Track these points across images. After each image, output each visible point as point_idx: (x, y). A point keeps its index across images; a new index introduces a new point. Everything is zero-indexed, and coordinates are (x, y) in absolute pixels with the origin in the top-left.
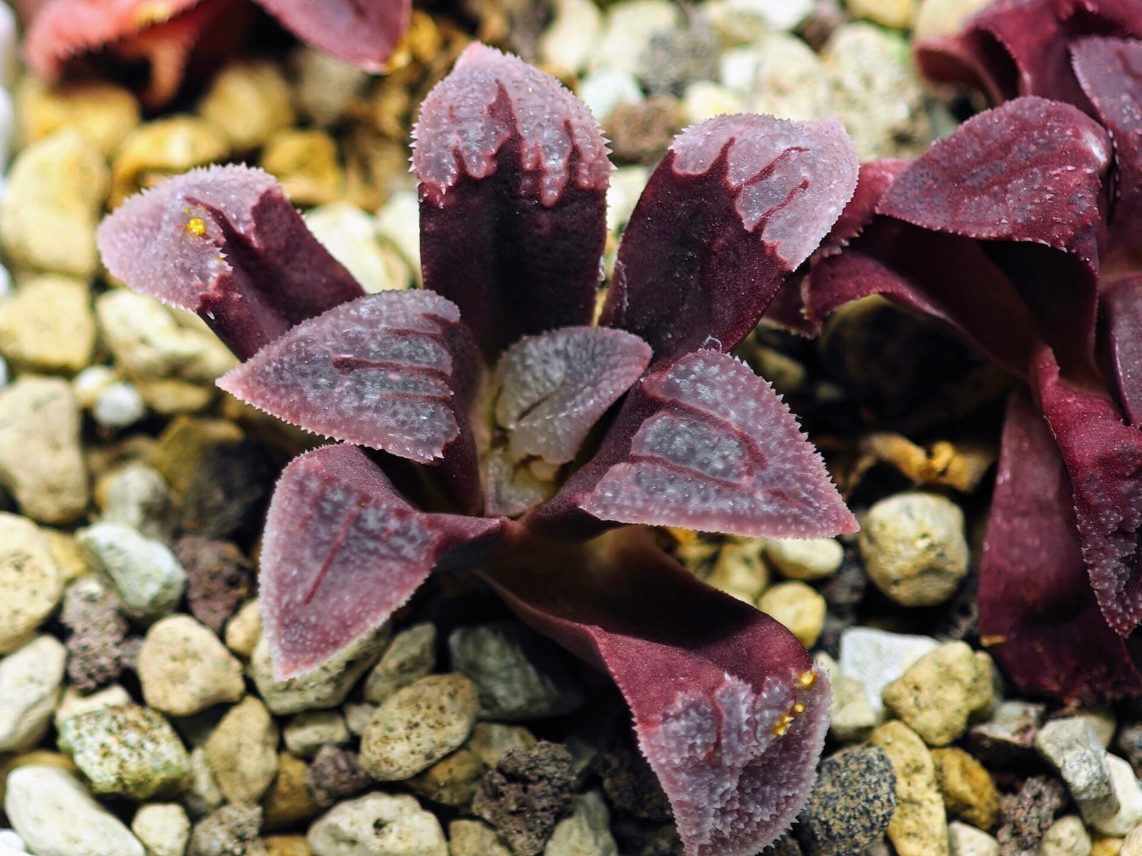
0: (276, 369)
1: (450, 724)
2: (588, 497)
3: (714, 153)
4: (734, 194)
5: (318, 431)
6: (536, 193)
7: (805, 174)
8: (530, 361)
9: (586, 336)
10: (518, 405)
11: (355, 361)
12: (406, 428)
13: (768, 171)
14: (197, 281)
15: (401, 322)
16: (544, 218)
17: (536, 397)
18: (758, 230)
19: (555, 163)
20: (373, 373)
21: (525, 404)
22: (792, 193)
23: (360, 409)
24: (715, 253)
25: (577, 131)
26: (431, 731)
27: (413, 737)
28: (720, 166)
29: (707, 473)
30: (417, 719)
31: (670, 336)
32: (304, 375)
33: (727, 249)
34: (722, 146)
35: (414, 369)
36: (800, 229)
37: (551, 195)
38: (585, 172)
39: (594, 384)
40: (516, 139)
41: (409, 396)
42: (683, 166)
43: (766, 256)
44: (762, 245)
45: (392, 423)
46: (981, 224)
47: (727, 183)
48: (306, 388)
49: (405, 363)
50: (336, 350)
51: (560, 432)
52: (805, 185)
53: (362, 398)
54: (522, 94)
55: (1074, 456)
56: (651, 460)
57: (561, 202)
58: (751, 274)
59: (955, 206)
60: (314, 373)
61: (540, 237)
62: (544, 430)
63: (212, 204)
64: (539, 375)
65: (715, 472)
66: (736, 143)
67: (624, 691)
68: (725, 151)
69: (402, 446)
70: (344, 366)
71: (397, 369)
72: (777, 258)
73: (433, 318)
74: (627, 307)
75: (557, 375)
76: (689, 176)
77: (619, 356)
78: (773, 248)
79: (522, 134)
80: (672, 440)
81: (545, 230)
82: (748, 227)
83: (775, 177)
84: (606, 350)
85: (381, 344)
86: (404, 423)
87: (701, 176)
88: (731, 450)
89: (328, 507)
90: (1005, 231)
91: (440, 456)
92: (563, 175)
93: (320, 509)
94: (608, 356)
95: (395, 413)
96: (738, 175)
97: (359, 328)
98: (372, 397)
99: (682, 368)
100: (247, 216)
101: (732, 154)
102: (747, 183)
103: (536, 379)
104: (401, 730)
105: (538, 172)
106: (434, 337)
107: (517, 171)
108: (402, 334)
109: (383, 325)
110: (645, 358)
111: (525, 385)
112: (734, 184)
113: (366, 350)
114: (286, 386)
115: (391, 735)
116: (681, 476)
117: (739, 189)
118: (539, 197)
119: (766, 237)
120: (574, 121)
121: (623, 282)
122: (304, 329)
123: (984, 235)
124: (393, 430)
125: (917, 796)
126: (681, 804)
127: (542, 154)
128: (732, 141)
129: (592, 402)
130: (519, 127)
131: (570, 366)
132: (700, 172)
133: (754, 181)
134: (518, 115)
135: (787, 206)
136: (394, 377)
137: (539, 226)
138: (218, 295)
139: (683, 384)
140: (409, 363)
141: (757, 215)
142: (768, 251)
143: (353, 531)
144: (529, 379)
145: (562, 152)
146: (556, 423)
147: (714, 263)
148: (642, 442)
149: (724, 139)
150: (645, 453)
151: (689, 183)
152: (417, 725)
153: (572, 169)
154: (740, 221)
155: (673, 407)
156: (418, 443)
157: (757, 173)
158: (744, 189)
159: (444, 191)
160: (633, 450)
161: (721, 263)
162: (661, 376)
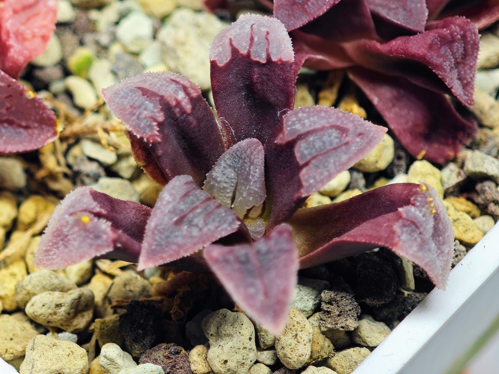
0: (156, 245)
2: (302, 191)
3: (229, 49)
4: (249, 55)
6: (183, 111)
7: (264, 30)
8: (219, 179)
9: (229, 154)
10: (228, 197)
11: (180, 218)
12: (222, 222)
13: (252, 39)
14: (105, 237)
15: (182, 192)
16: (191, 118)
17: (233, 189)
18: (269, 60)
19: (181, 95)
20: (191, 215)
21: (231, 195)
22: (267, 39)
23: (201, 230)
24: (257, 83)
25: (177, 80)
26: (303, 332)
27: (300, 340)
28: (235, 51)
29: (335, 145)
31: (255, 131)
32: (168, 237)
33: (260, 77)
34: (229, 44)
35: (202, 203)
36: (283, 46)
37: (188, 107)
38: (193, 91)
39: (252, 163)
40: (162, 98)
41: (211, 212)
42: (222, 62)
43: (279, 65)
44: (274, 62)
45: (216, 225)
46: (320, 8)
47: (242, 54)
48: (175, 240)
49: (197, 203)
50: (171, 220)
51: (256, 190)
52: (268, 33)
53: (197, 225)
54: (149, 83)
55: (419, 54)
56: (314, 158)
57: (193, 109)
58: (279, 75)
59: (305, 11)
60: (171, 233)
61: (195, 127)
62: (249, 194)
63: (81, 209)
64: (227, 180)
65: (337, 143)
66: (233, 39)
68: (231, 45)
69: (226, 229)
70: (179, 222)
71: (197, 207)
72: (285, 62)
73: (187, 183)
74: (234, 133)
75: (233, 175)
76: (227, 63)
77: (249, 150)
78: (280, 60)
79: (162, 95)
80: (314, 146)
81: (195, 123)
82: (263, 61)
83: (256, 39)
84: (242, 151)
85: (184, 204)
86: (220, 221)
87: (230, 60)
89: (243, 259)
90: (332, 3)
91: (239, 223)
92: (187, 98)
93: (241, 262)
94: (245, 152)
95: (214, 220)
96: (245, 48)
97: (171, 205)
98: (201, 223)
99: (290, 123)
100: (95, 204)
101: (234, 43)
102: (250, 48)
103: (226, 183)
104: (294, 342)
105: (178, 103)
106: (195, 189)
107: (171, 109)
108: (186, 195)
109: (178, 197)
111: (225, 188)
112: (245, 52)
113: (182, 211)
114: (166, 247)
115: (292, 347)
117: (249, 53)
118: (185, 112)
119: (274, 59)
120: (173, 77)
121: (227, 124)
122: (151, 224)
123: (325, 10)
124: (219, 227)
127: (175, 96)
128: (231, 40)
129: (257, 170)
130: (159, 93)
131: (234, 168)
132: (229, 59)
133: (251, 45)
134: (155, 90)
135: (270, 44)
136: (199, 210)
137: (192, 124)
138: (115, 236)
139: (298, 126)
140: (199, 202)
141: (264, 55)
142: (279, 63)
143: (261, 258)
144: (225, 185)
145: (180, 90)
146: (252, 188)
147: (259, 86)
148: (303, 156)
149: (227, 41)
150: (309, 157)
151: (228, 65)
152: (296, 335)
153: (187, 94)
154: (258, 63)
155: (300, 137)
156: (230, 224)
157: (249, 42)
158: (251, 50)
159: (157, 134)
160: (301, 162)
161: (262, 84)
162: (284, 133)
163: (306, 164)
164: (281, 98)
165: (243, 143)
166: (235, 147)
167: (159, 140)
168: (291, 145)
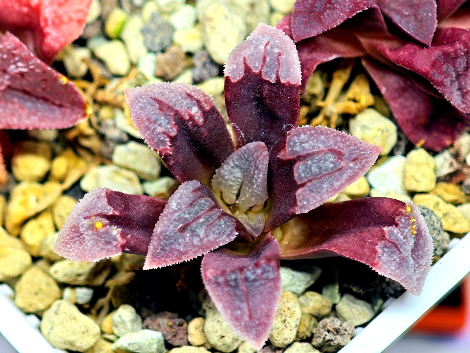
0: (161, 249)
1: (295, 311)
2: (296, 208)
3: (242, 67)
4: (260, 74)
5: (192, 258)
6: (195, 124)
7: (276, 50)
8: (226, 177)
9: (238, 155)
10: (233, 194)
11: (184, 226)
12: (221, 234)
13: (264, 59)
14: (115, 243)
15: (188, 201)
16: (203, 130)
17: (238, 187)
18: (278, 81)
19: (195, 110)
20: (194, 225)
21: (236, 192)
22: (278, 60)
23: (201, 240)
24: (266, 98)
25: (193, 94)
26: (291, 319)
27: (287, 325)
28: (247, 69)
29: (330, 171)
30: (284, 318)
31: (263, 133)
32: (172, 244)
33: (269, 93)
34: (243, 62)
35: (205, 213)
36: (292, 70)
37: (201, 121)
38: (206, 105)
39: (257, 168)
40: (177, 112)
41: (212, 223)
42: (235, 78)
43: (287, 87)
44: (283, 84)
45: (216, 236)
46: (335, 21)
47: (254, 73)
48: (178, 247)
50: (176, 227)
51: (259, 193)
52: (280, 54)
53: (199, 236)
54: (166, 97)
55: (422, 71)
56: (309, 181)
57: (205, 121)
58: (286, 96)
59: (320, 21)
60: (175, 240)
61: (206, 137)
62: (252, 196)
63: (96, 213)
64: (233, 179)
65: (332, 168)
66: (247, 58)
67: (359, 260)
68: (245, 63)
69: (224, 241)
70: (182, 230)
71: (200, 217)
72: (292, 85)
73: (195, 191)
74: (244, 135)
75: (239, 175)
76: (239, 80)
77: (256, 154)
78: (288, 83)
79: (177, 109)
80: (311, 170)
81: (206, 133)
82: (273, 82)
83: (268, 59)
84: (249, 154)
85: (189, 214)
86: (219, 233)
87: (243, 77)
88: (331, 158)
89: (232, 283)
90: (345, 18)
91: (237, 233)
92: (200, 112)
93: (230, 286)
94: (252, 156)
95: (214, 232)
96: (257, 68)
97: (177, 214)
98: (202, 233)
99: (291, 143)
100: (109, 207)
101: (248, 62)
102: (262, 68)
103: (233, 181)
104: (281, 326)
105: (192, 118)
106: (201, 197)
107: (184, 122)
108: (191, 204)
109: (184, 206)
110: (264, 147)
111: (231, 186)
112: (257, 72)
113: (186, 219)
114: (170, 252)
115: (279, 330)
116: (324, 179)
117: (260, 72)
118: (198, 125)
119: (283, 81)
120: (189, 91)
121: (238, 129)
122: (158, 228)
123: (339, 24)
124: (218, 238)
125: (445, 212)
126: (402, 280)
127: (189, 111)
128: (245, 58)
129: (261, 175)
130: (175, 108)
131: (241, 169)
132: (242, 76)
133: (263, 65)
134: (171, 104)
135: (281, 66)
136: (201, 220)
137: (203, 134)
138: (124, 241)
140: (202, 212)
141: (274, 76)
142: (287, 85)
143: (248, 284)
144: (231, 183)
145: (194, 105)
146: (255, 191)
147: (268, 101)
148: (300, 178)
149: (242, 60)
150: (305, 180)
151: (240, 82)
152: (285, 321)
153: (201, 108)
154: (268, 82)
155: (300, 158)
156: (228, 236)
157: (261, 63)
158: (263, 71)
159: (169, 148)
160: (299, 183)
161: (271, 99)
162: (285, 151)
163: (303, 185)
164: (287, 115)
165: (252, 145)
166: (244, 148)
167: (171, 153)
168: (291, 163)
